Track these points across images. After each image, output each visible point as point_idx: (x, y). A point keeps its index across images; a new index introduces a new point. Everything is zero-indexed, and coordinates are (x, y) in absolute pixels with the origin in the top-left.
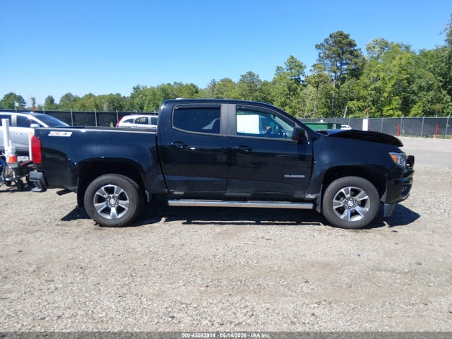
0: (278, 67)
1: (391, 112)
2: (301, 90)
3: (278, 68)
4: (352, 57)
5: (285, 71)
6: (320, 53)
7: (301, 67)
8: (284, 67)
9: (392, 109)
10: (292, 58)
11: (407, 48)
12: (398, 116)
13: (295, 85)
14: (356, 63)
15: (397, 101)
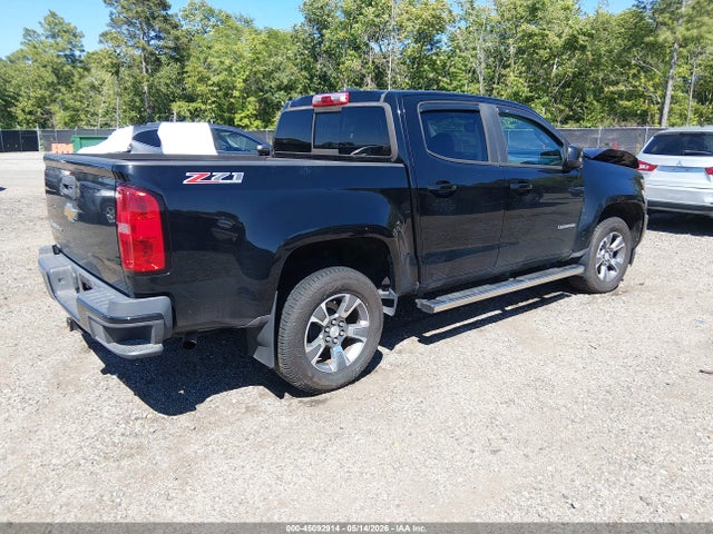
0: (27, 30)
1: (246, 121)
2: (81, 77)
3: (28, 32)
4: (168, 27)
5: (43, 38)
6: (112, 14)
7: (75, 35)
8: (40, 30)
9: (247, 117)
10: (53, 15)
11: (248, 22)
12: (257, 127)
13: (69, 67)
14: (177, 38)
15: (252, 105)
